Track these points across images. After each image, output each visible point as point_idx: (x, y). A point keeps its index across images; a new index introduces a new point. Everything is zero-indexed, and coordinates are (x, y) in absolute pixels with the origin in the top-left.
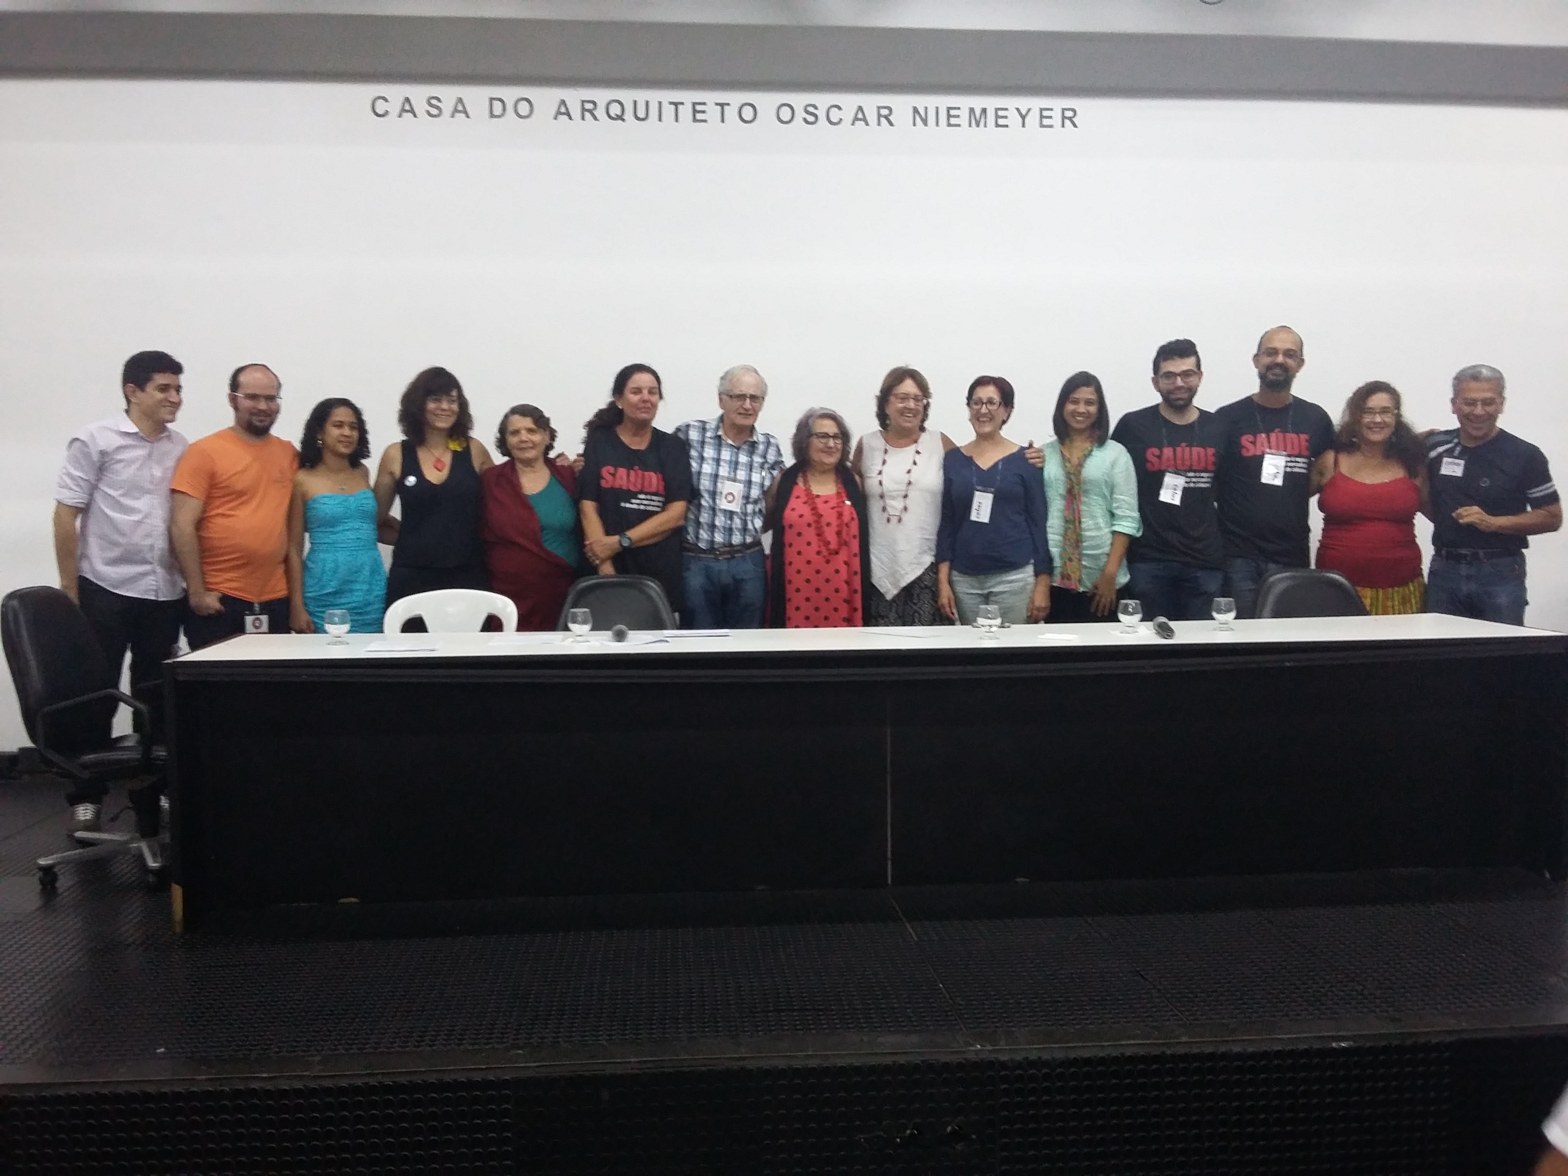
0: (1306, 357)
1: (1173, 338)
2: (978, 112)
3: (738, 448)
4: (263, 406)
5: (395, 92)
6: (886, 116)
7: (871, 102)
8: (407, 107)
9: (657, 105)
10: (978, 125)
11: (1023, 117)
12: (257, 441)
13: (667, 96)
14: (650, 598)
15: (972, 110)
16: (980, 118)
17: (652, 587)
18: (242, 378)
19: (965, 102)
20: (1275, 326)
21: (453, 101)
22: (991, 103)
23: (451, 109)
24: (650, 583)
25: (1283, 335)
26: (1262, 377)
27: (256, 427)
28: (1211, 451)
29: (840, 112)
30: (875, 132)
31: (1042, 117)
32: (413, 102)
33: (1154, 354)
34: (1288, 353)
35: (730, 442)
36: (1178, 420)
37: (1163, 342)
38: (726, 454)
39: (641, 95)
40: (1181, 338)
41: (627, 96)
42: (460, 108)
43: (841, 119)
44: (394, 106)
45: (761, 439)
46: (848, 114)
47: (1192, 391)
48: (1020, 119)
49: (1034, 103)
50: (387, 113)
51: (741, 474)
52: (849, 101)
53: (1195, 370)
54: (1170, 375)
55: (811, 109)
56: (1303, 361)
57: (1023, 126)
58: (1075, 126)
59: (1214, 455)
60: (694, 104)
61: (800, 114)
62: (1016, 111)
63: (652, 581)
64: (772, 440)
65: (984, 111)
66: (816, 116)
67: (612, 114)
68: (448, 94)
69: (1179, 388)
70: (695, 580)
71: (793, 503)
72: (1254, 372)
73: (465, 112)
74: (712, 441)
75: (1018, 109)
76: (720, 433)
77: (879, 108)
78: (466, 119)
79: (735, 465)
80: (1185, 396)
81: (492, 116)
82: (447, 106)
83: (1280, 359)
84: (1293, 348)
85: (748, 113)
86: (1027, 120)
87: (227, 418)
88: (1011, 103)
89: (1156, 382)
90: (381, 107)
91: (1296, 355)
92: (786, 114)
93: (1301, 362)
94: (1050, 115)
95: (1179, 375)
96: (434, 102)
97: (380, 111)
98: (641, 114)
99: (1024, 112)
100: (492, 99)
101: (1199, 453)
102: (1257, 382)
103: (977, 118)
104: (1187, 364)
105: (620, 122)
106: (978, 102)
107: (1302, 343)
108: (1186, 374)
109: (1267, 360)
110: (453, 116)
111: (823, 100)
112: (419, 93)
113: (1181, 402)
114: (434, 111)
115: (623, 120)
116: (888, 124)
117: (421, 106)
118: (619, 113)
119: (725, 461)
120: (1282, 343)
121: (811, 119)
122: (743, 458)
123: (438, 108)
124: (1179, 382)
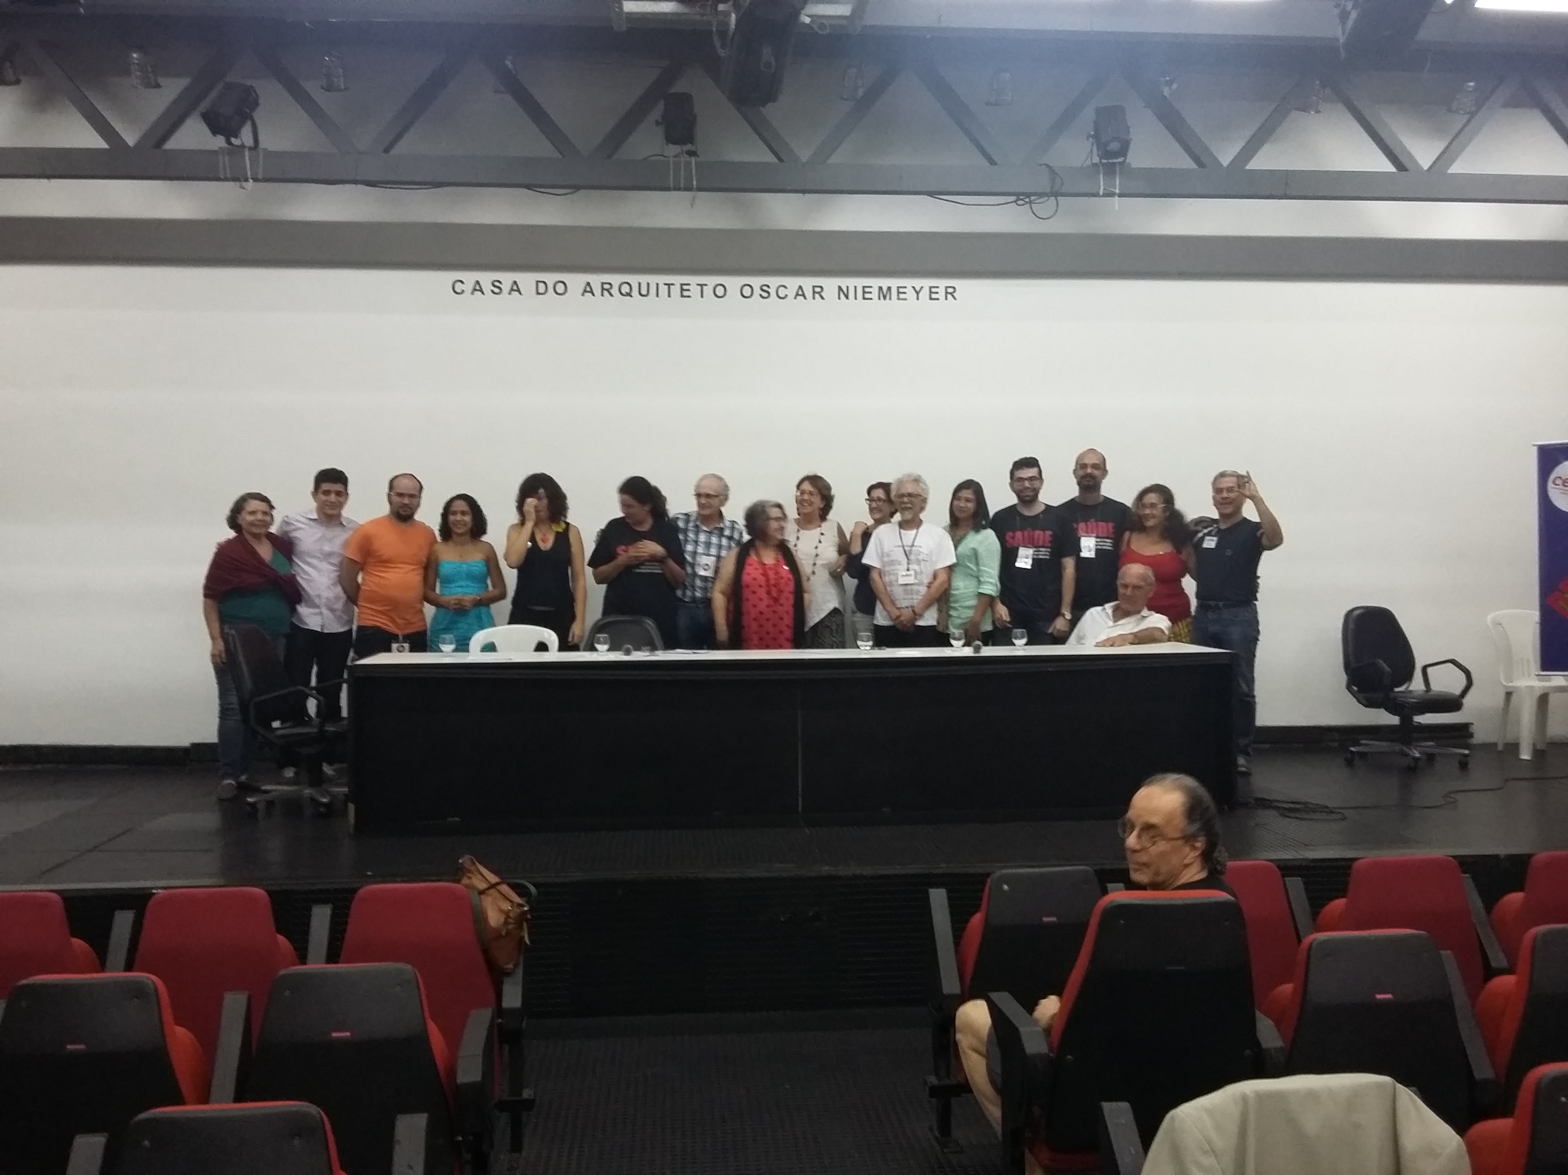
0: (1108, 467)
1: (1023, 456)
2: (885, 289)
3: (710, 533)
4: (406, 501)
5: (469, 277)
6: (818, 292)
7: (808, 283)
8: (478, 288)
9: (655, 286)
10: (885, 298)
11: (917, 293)
12: (403, 526)
13: (662, 279)
14: (647, 630)
15: (880, 288)
16: (886, 294)
17: (649, 624)
18: (395, 483)
19: (875, 283)
20: (1085, 449)
21: (510, 283)
22: (894, 283)
23: (509, 288)
24: (648, 621)
25: (1091, 455)
26: (1079, 484)
27: (401, 515)
28: (1049, 533)
29: (786, 290)
30: (812, 304)
31: (931, 292)
32: (481, 284)
33: (1010, 467)
34: (1095, 466)
35: (705, 528)
36: (1027, 513)
37: (1016, 459)
38: (702, 538)
39: (644, 279)
40: (1028, 456)
41: (634, 279)
42: (515, 288)
43: (787, 295)
44: (468, 286)
45: (728, 524)
46: (792, 291)
47: (1036, 492)
48: (915, 295)
49: (926, 283)
50: (463, 291)
51: (713, 551)
52: (793, 283)
53: (1038, 476)
54: (1021, 479)
55: (765, 288)
56: (1106, 471)
57: (918, 299)
58: (955, 299)
59: (1051, 536)
60: (682, 285)
61: (757, 291)
62: (912, 289)
63: (648, 620)
64: (736, 526)
65: (889, 288)
66: (768, 293)
67: (623, 292)
68: (507, 278)
69: (1027, 488)
70: (683, 621)
71: (748, 569)
72: (1074, 481)
73: (519, 291)
74: (692, 528)
75: (913, 287)
76: (698, 523)
77: (814, 287)
78: (519, 295)
79: (708, 545)
80: (1031, 494)
81: (538, 293)
82: (506, 287)
83: (1089, 470)
84: (1097, 462)
85: (720, 291)
86: (921, 295)
87: (384, 509)
88: (909, 283)
89: (1011, 485)
90: (459, 287)
91: (1101, 467)
92: (747, 291)
93: (1105, 472)
94: (936, 291)
95: (1026, 479)
96: (497, 284)
97: (458, 291)
98: (644, 292)
99: (918, 289)
100: (538, 282)
101: (1039, 535)
102: (1077, 488)
103: (884, 294)
104: (1032, 472)
105: (629, 297)
106: (885, 283)
107: (1105, 459)
108: (1031, 479)
109: (1081, 473)
110: (510, 294)
111: (773, 282)
112: (486, 278)
113: (1027, 498)
114: (496, 290)
115: (631, 296)
116: (820, 298)
117: (487, 287)
118: (628, 290)
119: (701, 542)
120: (1091, 460)
121: (765, 295)
122: (714, 540)
123: (499, 288)
124: (1027, 484)
